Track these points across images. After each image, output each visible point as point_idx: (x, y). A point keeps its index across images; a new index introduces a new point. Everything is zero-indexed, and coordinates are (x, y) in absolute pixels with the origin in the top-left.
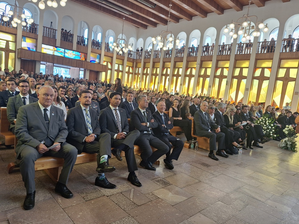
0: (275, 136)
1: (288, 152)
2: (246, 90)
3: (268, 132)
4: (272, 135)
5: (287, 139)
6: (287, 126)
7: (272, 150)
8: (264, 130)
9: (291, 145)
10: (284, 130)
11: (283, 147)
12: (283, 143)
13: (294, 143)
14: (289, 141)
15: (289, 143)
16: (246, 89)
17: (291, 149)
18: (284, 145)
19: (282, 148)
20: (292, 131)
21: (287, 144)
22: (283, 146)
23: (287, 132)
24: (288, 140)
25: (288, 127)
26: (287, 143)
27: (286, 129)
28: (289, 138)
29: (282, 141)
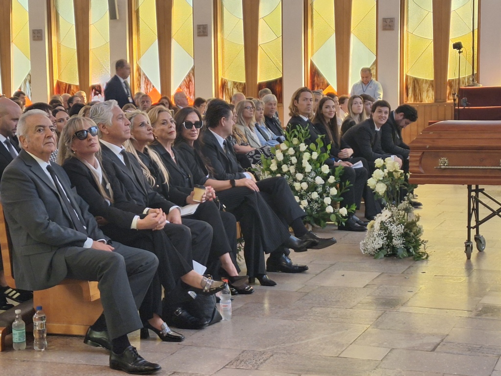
0: (344, 211)
1: (399, 267)
2: (199, 36)
3: (316, 202)
4: (330, 209)
5: (385, 215)
6: (379, 162)
7: (343, 272)
8: (301, 198)
9: (405, 235)
10: (371, 182)
11: (380, 249)
12: (376, 233)
13: (413, 224)
14: (394, 222)
15: (397, 230)
16: (199, 27)
17: (408, 251)
18: (380, 242)
19: (374, 255)
20: (399, 179)
21: (390, 237)
22: (377, 247)
23: (381, 189)
24: (392, 216)
25: (383, 167)
26: (390, 233)
27: (378, 174)
28: (394, 209)
29: (372, 226)
